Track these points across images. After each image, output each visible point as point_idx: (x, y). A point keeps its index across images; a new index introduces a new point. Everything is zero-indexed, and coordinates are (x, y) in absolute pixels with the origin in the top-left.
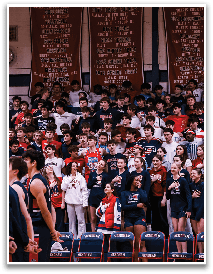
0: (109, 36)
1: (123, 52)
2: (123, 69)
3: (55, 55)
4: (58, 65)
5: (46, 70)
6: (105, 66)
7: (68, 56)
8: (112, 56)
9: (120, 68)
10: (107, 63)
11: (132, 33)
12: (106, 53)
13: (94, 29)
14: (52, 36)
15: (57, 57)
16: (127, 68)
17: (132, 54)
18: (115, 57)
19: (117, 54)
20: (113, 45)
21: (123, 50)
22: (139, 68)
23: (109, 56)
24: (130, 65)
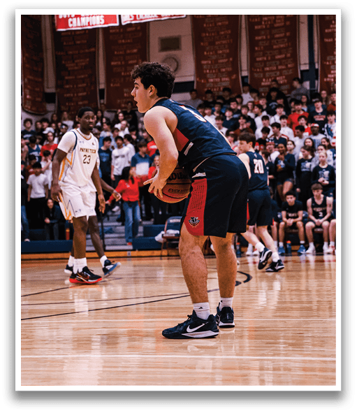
0: (267, 39)
1: (280, 54)
2: (281, 70)
3: (216, 62)
4: (219, 70)
5: (208, 76)
6: (263, 69)
7: (228, 61)
8: (269, 58)
9: (277, 70)
10: (265, 66)
11: (288, 34)
12: (264, 56)
13: (252, 33)
14: (212, 43)
15: (217, 63)
16: (284, 69)
17: (289, 55)
18: (273, 59)
19: (274, 56)
20: (270, 48)
21: (280, 51)
22: (296, 68)
23: (267, 58)
24: (287, 65)
